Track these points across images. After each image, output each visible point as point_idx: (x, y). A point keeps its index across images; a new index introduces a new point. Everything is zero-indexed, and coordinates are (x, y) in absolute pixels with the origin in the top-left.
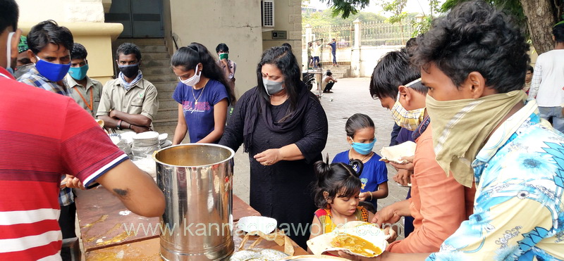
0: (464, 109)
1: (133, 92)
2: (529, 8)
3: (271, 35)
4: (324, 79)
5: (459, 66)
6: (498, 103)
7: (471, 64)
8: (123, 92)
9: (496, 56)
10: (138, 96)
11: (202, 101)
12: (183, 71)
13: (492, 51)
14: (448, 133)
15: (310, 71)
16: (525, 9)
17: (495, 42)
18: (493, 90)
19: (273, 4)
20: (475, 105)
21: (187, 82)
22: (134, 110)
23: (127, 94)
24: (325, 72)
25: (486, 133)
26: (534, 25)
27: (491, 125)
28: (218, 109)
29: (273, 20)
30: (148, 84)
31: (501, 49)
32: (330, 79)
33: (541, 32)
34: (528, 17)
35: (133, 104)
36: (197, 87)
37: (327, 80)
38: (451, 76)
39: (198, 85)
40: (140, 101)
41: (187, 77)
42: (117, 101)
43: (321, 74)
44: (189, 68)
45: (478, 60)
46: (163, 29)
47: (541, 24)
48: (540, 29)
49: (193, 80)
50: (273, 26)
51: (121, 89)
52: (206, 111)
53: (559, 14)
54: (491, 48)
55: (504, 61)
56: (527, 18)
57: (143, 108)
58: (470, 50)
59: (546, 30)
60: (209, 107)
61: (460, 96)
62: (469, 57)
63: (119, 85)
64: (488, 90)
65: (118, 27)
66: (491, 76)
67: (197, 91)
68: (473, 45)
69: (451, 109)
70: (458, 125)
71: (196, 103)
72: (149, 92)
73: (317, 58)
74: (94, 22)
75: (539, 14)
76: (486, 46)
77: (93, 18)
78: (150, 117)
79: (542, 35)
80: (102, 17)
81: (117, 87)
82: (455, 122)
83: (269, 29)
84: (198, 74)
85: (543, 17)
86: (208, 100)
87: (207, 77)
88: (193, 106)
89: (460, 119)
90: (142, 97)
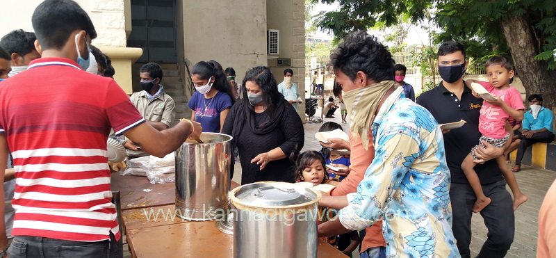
0: (359, 94)
1: (155, 104)
2: (512, 40)
3: (276, 62)
4: (326, 105)
5: (351, 68)
6: (376, 89)
7: (356, 66)
8: (146, 102)
9: (369, 60)
10: (159, 107)
11: (211, 108)
12: (199, 79)
13: (367, 57)
14: (355, 112)
15: (313, 97)
16: (509, 40)
17: (367, 52)
18: (373, 81)
19: (278, 34)
20: (365, 91)
21: (200, 89)
22: (155, 118)
23: (149, 104)
24: (327, 98)
25: (374, 108)
26: (517, 56)
27: (376, 103)
28: (223, 115)
29: (278, 48)
30: (167, 97)
31: (372, 56)
32: (333, 104)
33: (524, 61)
34: (512, 48)
35: (154, 112)
36: (208, 96)
37: (329, 106)
38: (348, 75)
39: (208, 94)
40: (160, 111)
41: (200, 84)
42: (141, 110)
43: (323, 100)
44: (204, 78)
45: (361, 63)
46: (176, 55)
47: (523, 54)
48: (522, 59)
49: (204, 89)
50: (278, 53)
51: (145, 100)
52: (213, 116)
53: (539, 45)
54: (366, 56)
55: (374, 63)
56: (510, 49)
57: (163, 117)
58: (356, 58)
59: (528, 60)
60: (216, 113)
61: (355, 87)
62: (355, 62)
63: (143, 97)
64: (370, 81)
65: (138, 51)
66: (369, 72)
67: (208, 99)
68: (357, 55)
69: (353, 96)
70: (358, 105)
71: (206, 110)
72: (169, 104)
73: (321, 86)
74: (117, 46)
75: (522, 45)
76: (362, 55)
77: (116, 43)
78: (168, 124)
79: (525, 65)
80: (124, 42)
81: (141, 98)
82: (356, 103)
83: (274, 57)
84: (210, 85)
85: (525, 48)
86: (216, 107)
87: (217, 89)
88: (203, 112)
89: (359, 101)
90: (162, 108)
